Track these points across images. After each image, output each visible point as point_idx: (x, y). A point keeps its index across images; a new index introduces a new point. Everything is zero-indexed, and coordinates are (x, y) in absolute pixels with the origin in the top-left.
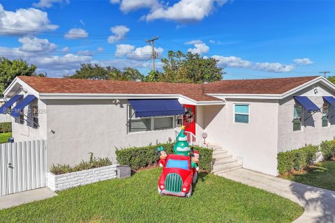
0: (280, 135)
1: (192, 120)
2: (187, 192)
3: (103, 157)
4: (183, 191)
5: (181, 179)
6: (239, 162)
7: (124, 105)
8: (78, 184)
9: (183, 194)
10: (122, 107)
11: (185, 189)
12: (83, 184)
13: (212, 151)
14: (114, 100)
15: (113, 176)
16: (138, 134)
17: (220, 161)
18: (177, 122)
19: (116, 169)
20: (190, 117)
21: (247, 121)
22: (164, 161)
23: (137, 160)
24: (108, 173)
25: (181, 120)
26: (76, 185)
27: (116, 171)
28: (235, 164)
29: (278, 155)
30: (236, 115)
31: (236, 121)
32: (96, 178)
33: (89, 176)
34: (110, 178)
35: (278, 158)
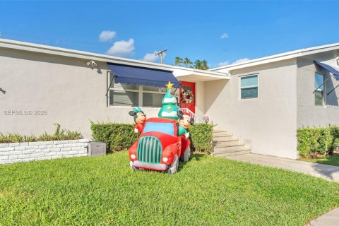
0: (299, 106)
1: (190, 100)
2: (169, 165)
3: (73, 130)
4: (163, 162)
5: (159, 144)
6: (247, 147)
7: (102, 70)
8: (31, 159)
9: (163, 167)
10: (99, 72)
11: (165, 160)
12: (39, 159)
13: (212, 126)
14: (89, 61)
15: (82, 153)
16: (122, 109)
17: (223, 144)
19: (86, 144)
20: (188, 97)
21: (256, 96)
22: (141, 126)
23: (118, 138)
24: (76, 149)
26: (27, 160)
27: (87, 147)
28: (242, 148)
29: (298, 131)
30: (242, 89)
31: (242, 98)
32: (58, 153)
33: (48, 149)
34: (78, 156)
35: (298, 136)
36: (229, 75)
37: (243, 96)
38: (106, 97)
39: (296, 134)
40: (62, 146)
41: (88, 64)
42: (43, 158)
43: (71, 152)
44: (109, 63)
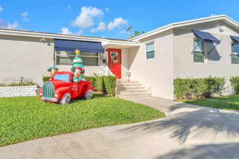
0: (177, 63)
1: (117, 61)
2: (60, 98)
4: (55, 98)
5: (53, 86)
6: (149, 92)
7: (51, 44)
8: (1, 96)
9: (55, 100)
10: (49, 45)
12: (6, 96)
14: (41, 38)
15: (33, 94)
16: (64, 67)
18: (102, 61)
19: (36, 89)
20: (115, 59)
21: (154, 56)
24: (31, 91)
25: (105, 60)
27: (37, 91)
30: (147, 52)
31: (147, 58)
32: (18, 93)
33: (11, 91)
34: (30, 95)
35: (174, 84)
36: (139, 43)
37: (148, 57)
38: (53, 60)
39: (173, 82)
40: (20, 89)
41: (41, 40)
42: (9, 96)
43: (26, 93)
44: (55, 39)
